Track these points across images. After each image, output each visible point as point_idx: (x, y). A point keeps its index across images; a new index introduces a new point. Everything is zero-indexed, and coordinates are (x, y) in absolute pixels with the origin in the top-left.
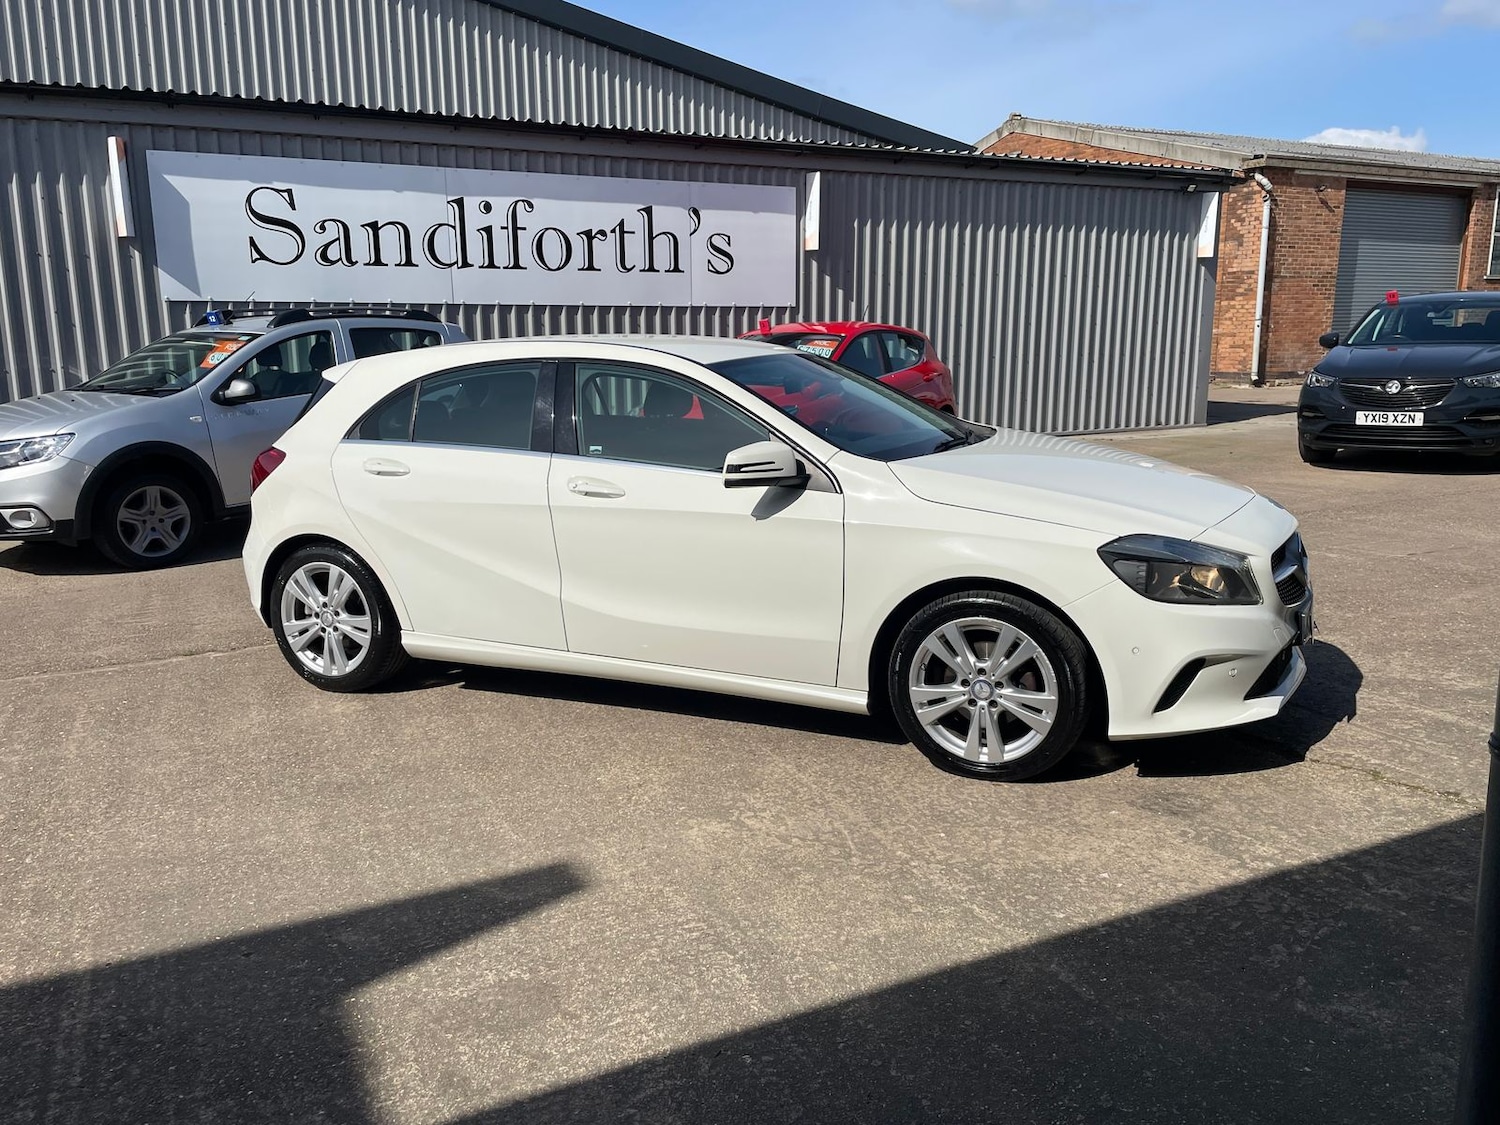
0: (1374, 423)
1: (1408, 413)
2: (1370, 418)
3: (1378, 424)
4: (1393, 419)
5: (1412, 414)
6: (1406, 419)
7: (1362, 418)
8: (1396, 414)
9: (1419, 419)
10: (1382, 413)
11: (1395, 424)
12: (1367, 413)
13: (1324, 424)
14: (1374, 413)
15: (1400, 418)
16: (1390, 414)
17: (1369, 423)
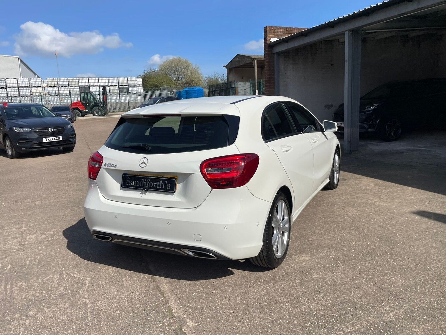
0: (49, 141)
1: (58, 137)
2: (47, 140)
3: (50, 141)
4: (54, 139)
5: (59, 137)
6: (58, 139)
7: (45, 140)
8: (55, 137)
9: (61, 138)
10: (51, 138)
11: (55, 140)
12: (46, 138)
13: (31, 144)
14: (48, 138)
15: (56, 139)
16: (53, 138)
17: (47, 141)
